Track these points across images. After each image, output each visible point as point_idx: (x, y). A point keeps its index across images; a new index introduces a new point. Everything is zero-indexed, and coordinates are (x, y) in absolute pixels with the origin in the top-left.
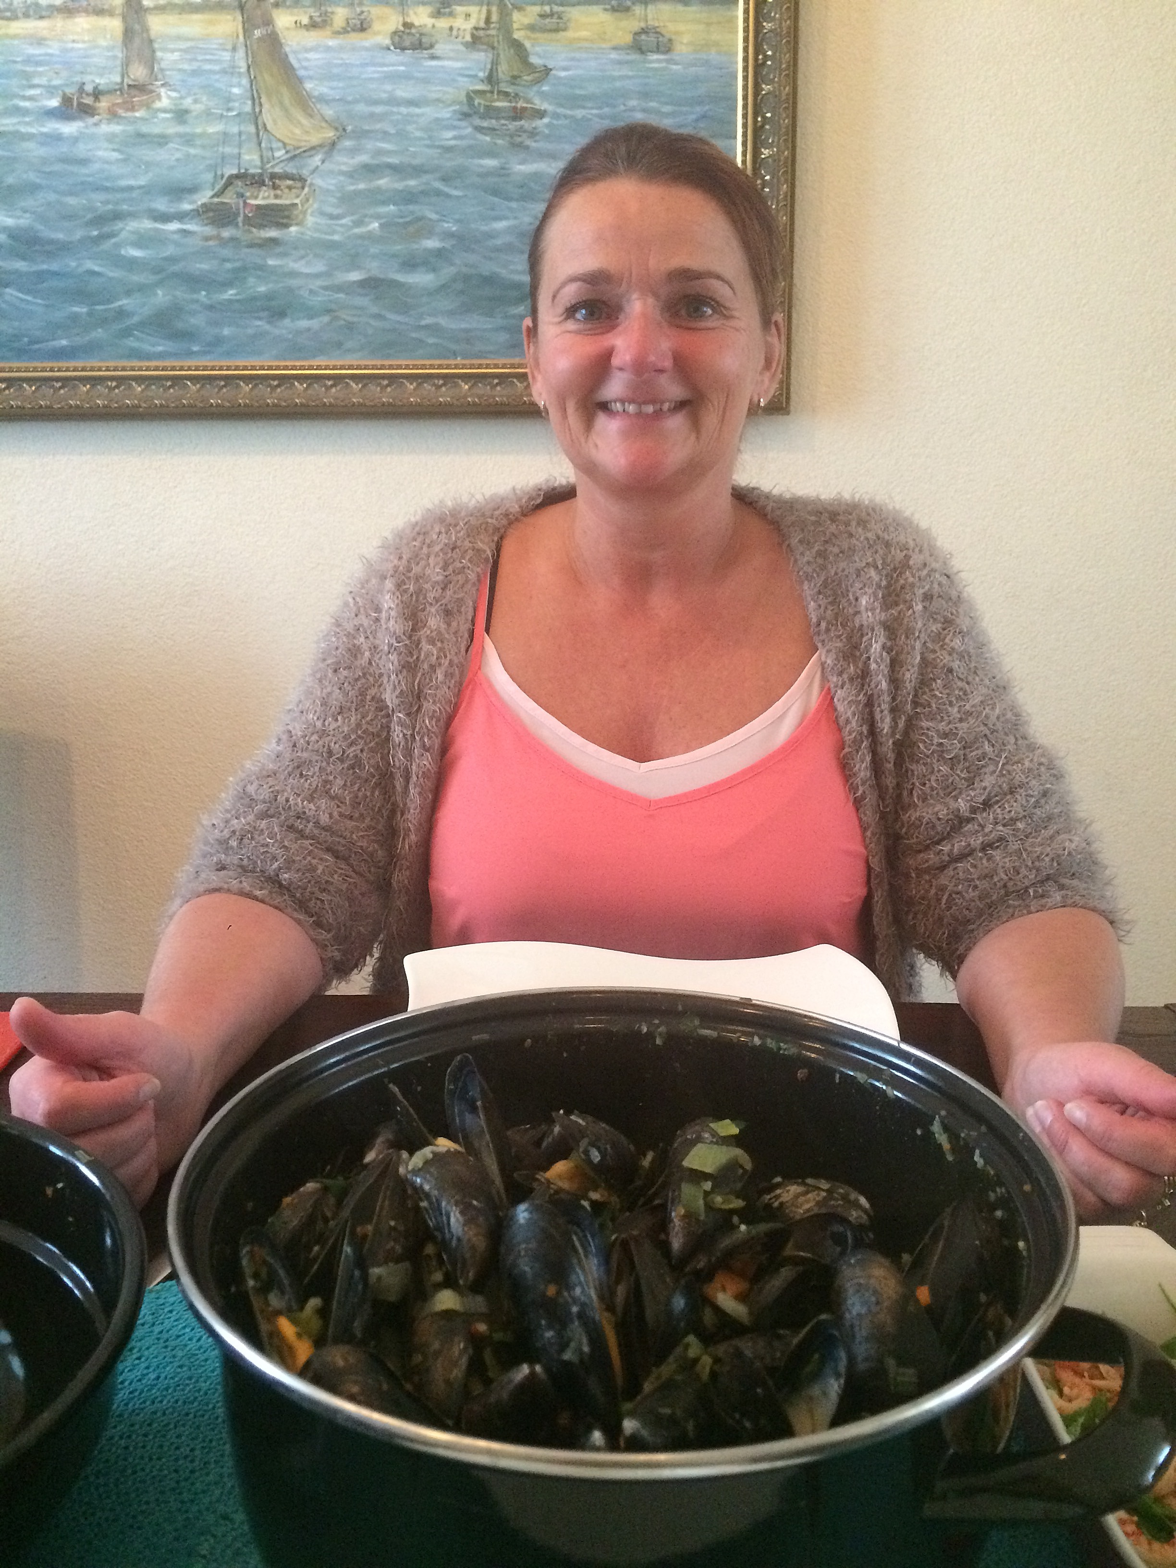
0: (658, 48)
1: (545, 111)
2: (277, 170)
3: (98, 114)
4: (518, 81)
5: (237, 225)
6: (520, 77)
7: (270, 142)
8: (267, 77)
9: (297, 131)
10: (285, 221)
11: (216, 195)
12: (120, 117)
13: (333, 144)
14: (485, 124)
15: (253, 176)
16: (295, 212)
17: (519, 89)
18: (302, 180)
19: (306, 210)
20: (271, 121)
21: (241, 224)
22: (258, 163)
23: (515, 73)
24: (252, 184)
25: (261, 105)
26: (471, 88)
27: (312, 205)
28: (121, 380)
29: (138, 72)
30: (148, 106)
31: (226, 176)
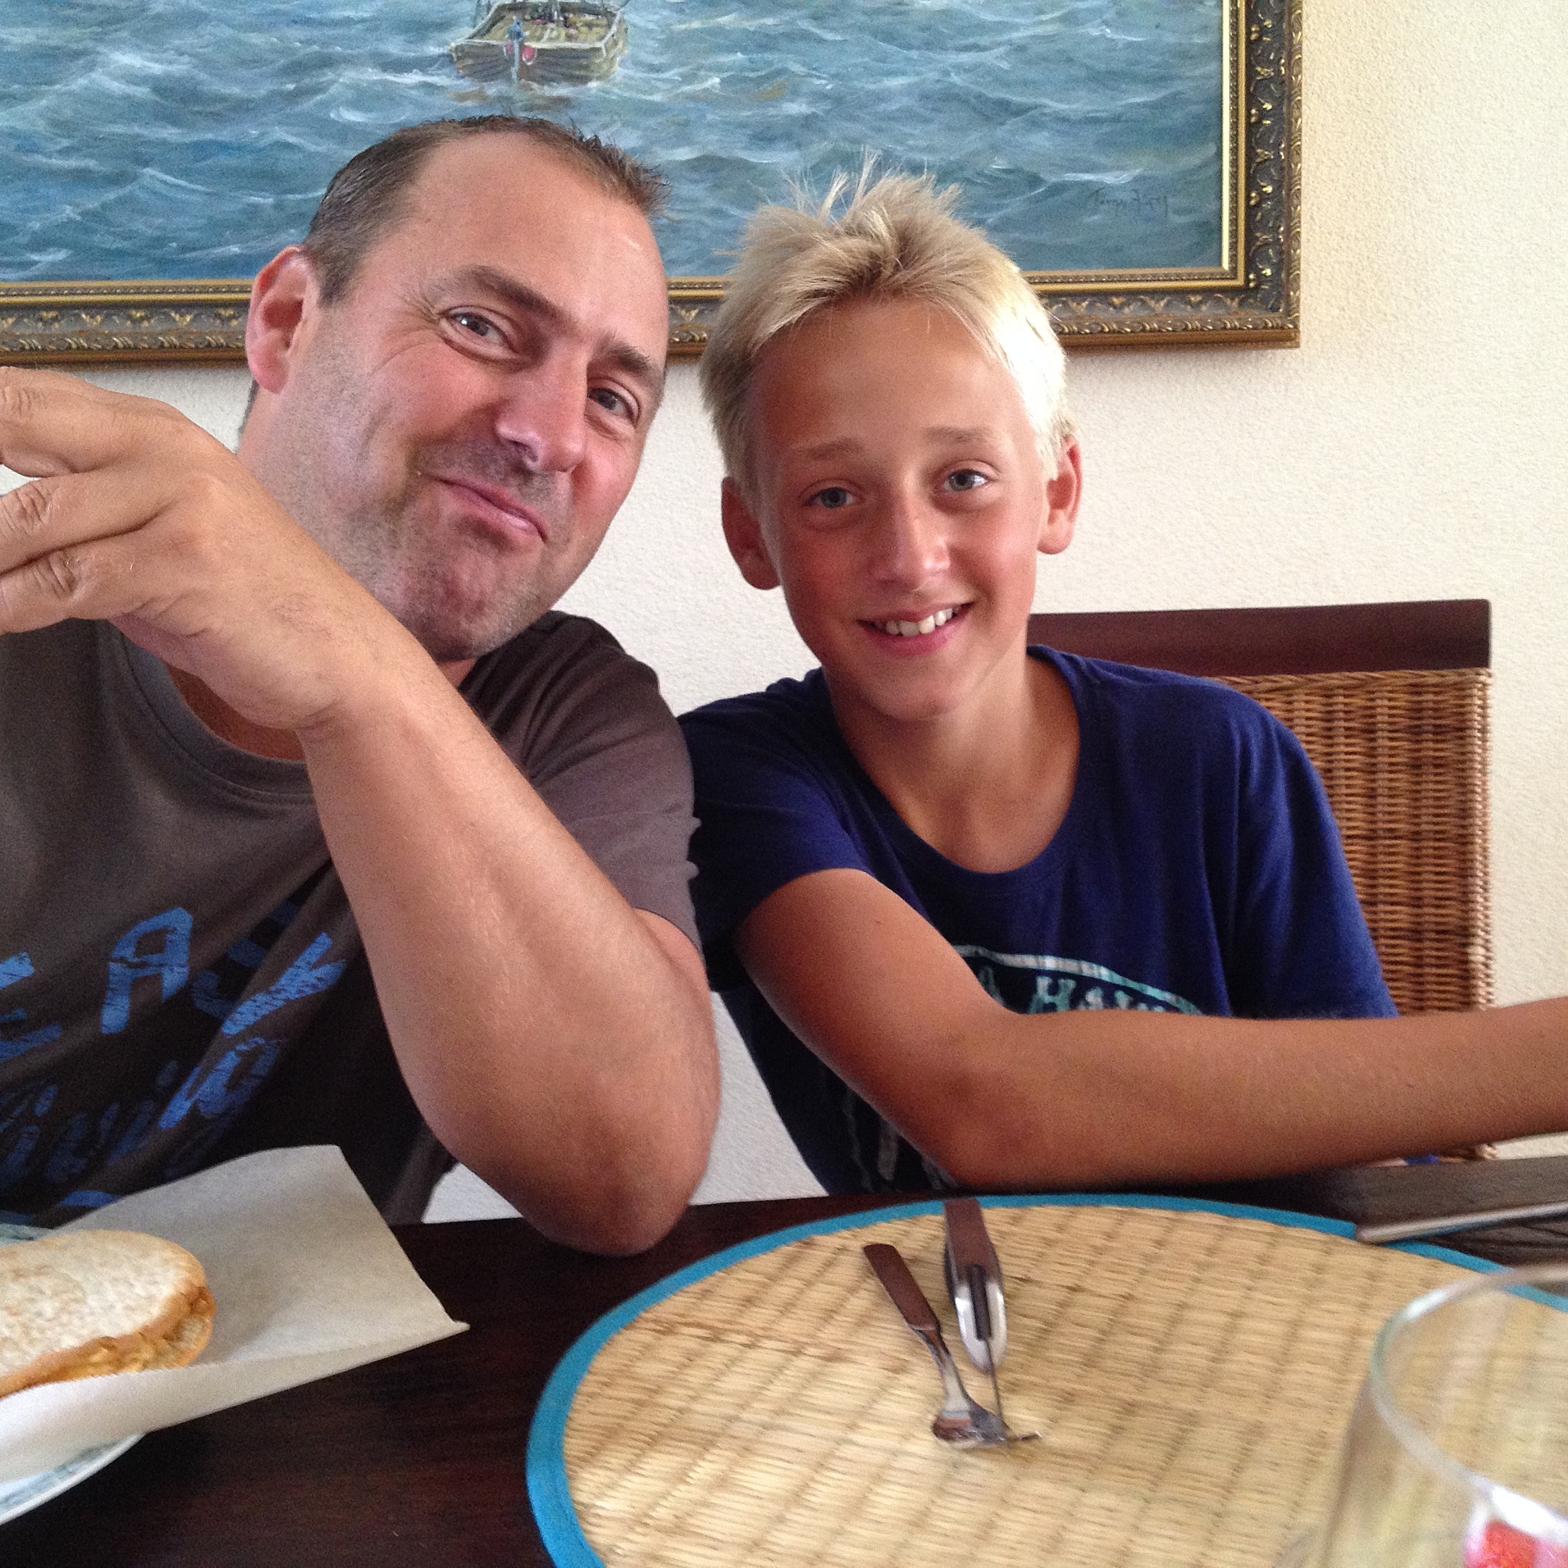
5: (509, 78)
10: (583, 73)
11: (480, 34)
15: (536, 7)
16: (597, 61)
18: (609, 15)
19: (612, 60)
24: (533, 18)
27: (622, 51)
31: (494, 7)
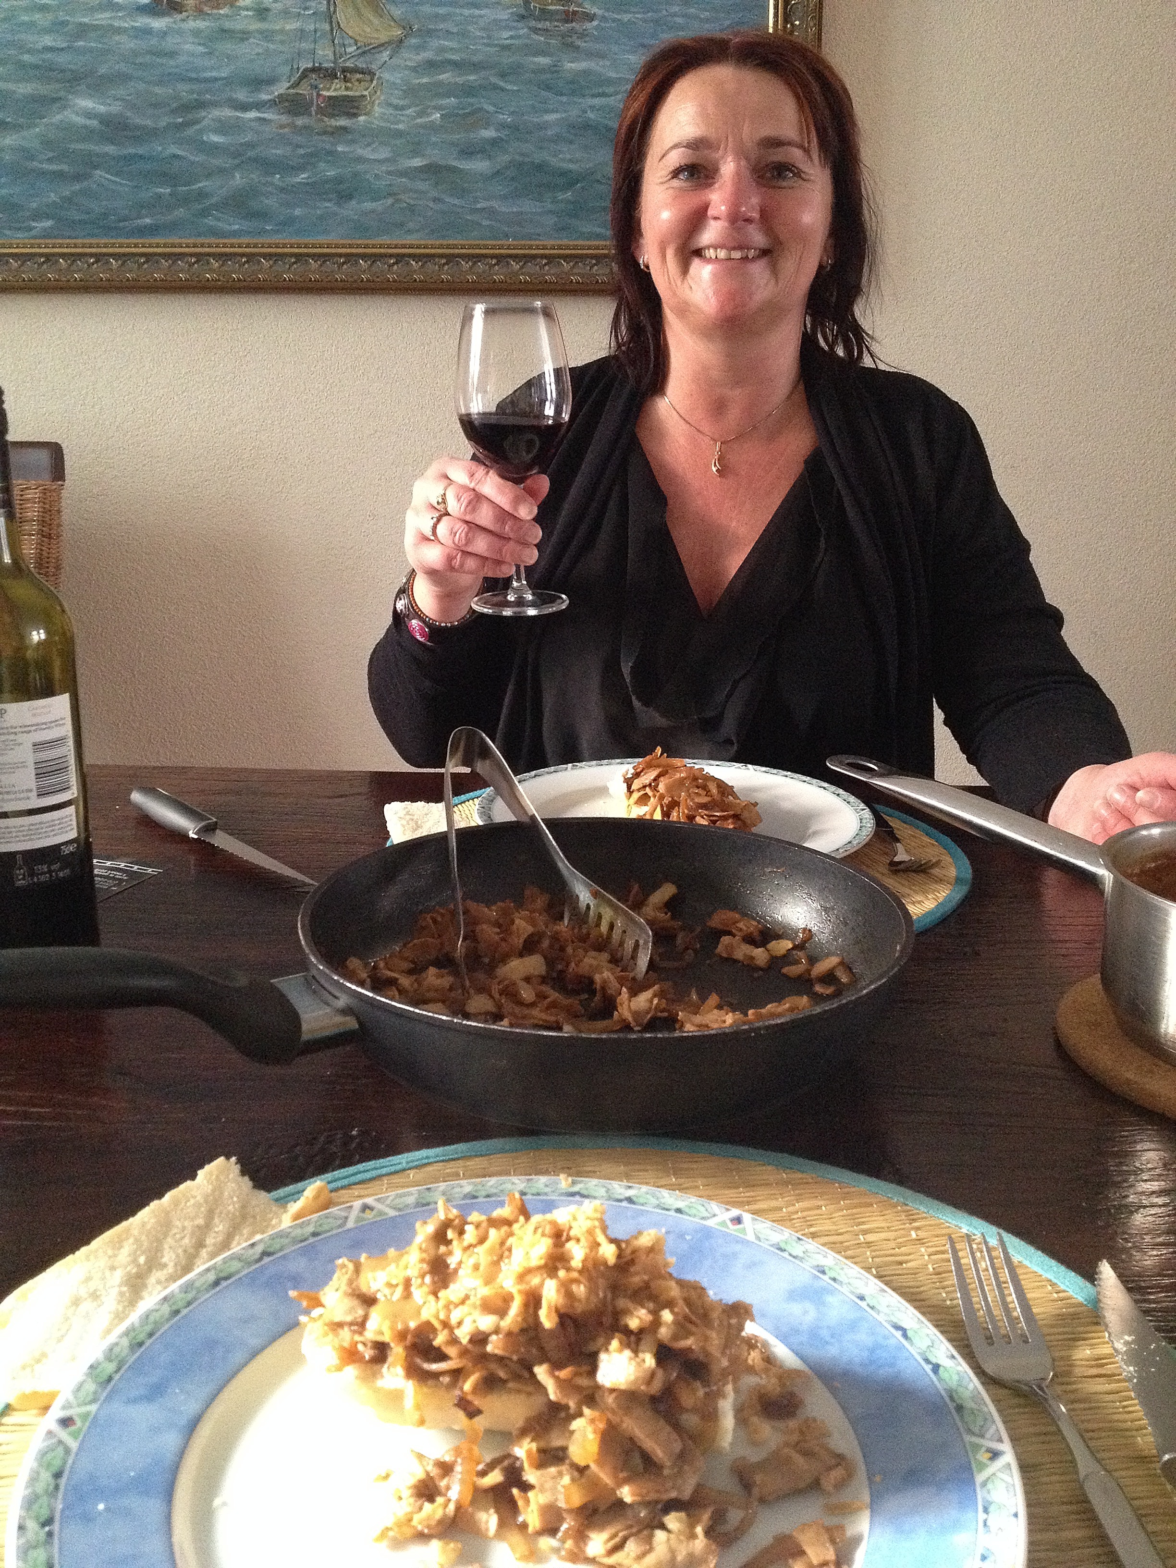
2: (349, 64)
3: (186, 11)
5: (310, 114)
7: (342, 38)
9: (368, 30)
10: (355, 111)
11: (292, 87)
13: (401, 41)
15: (327, 70)
16: (364, 103)
18: (372, 74)
19: (373, 102)
20: (344, 20)
21: (313, 114)
22: (331, 57)
24: (325, 77)
25: (335, 5)
27: (379, 98)
28: (199, 256)
31: (302, 69)
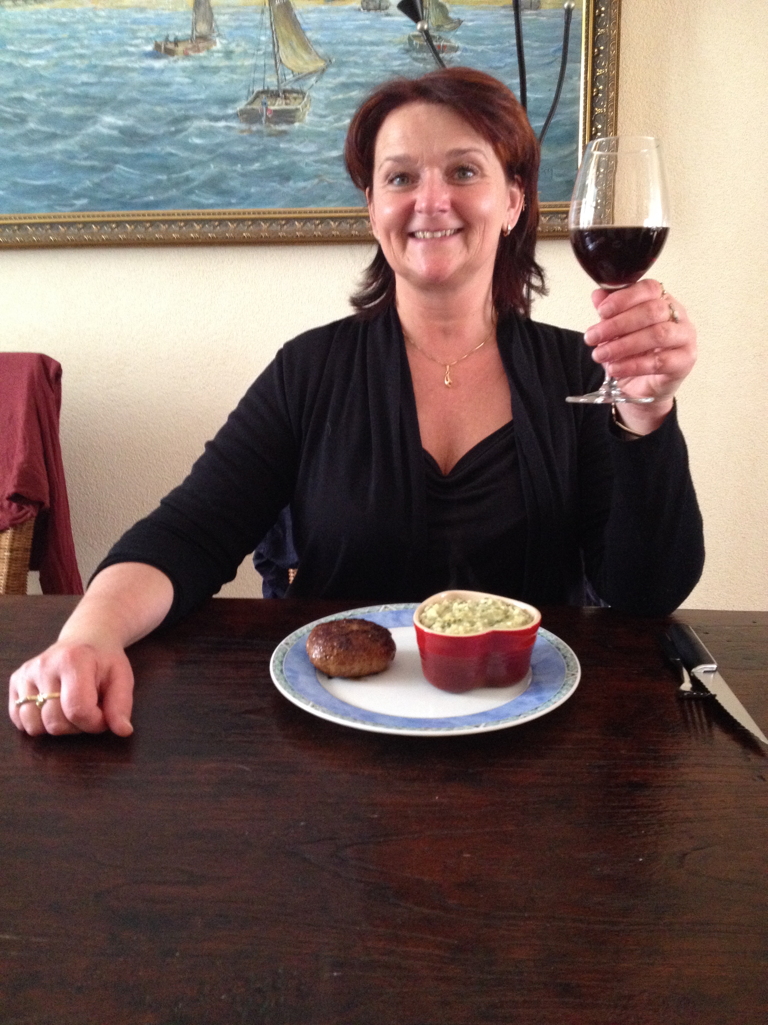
0: (531, 6)
1: (458, 47)
2: (288, 87)
3: (177, 54)
4: (442, 29)
5: (261, 123)
6: (442, 26)
7: (283, 69)
8: (283, 29)
9: (301, 63)
10: (292, 119)
11: (250, 104)
12: (191, 56)
13: (323, 71)
14: (420, 56)
15: (272, 92)
16: (298, 114)
17: (442, 34)
18: (303, 93)
19: (305, 113)
20: (284, 56)
21: (264, 122)
22: (276, 83)
23: (440, 24)
24: (271, 96)
25: (278, 45)
26: (411, 33)
27: (308, 109)
28: (187, 222)
29: (202, 28)
30: (208, 49)
31: (255, 92)
